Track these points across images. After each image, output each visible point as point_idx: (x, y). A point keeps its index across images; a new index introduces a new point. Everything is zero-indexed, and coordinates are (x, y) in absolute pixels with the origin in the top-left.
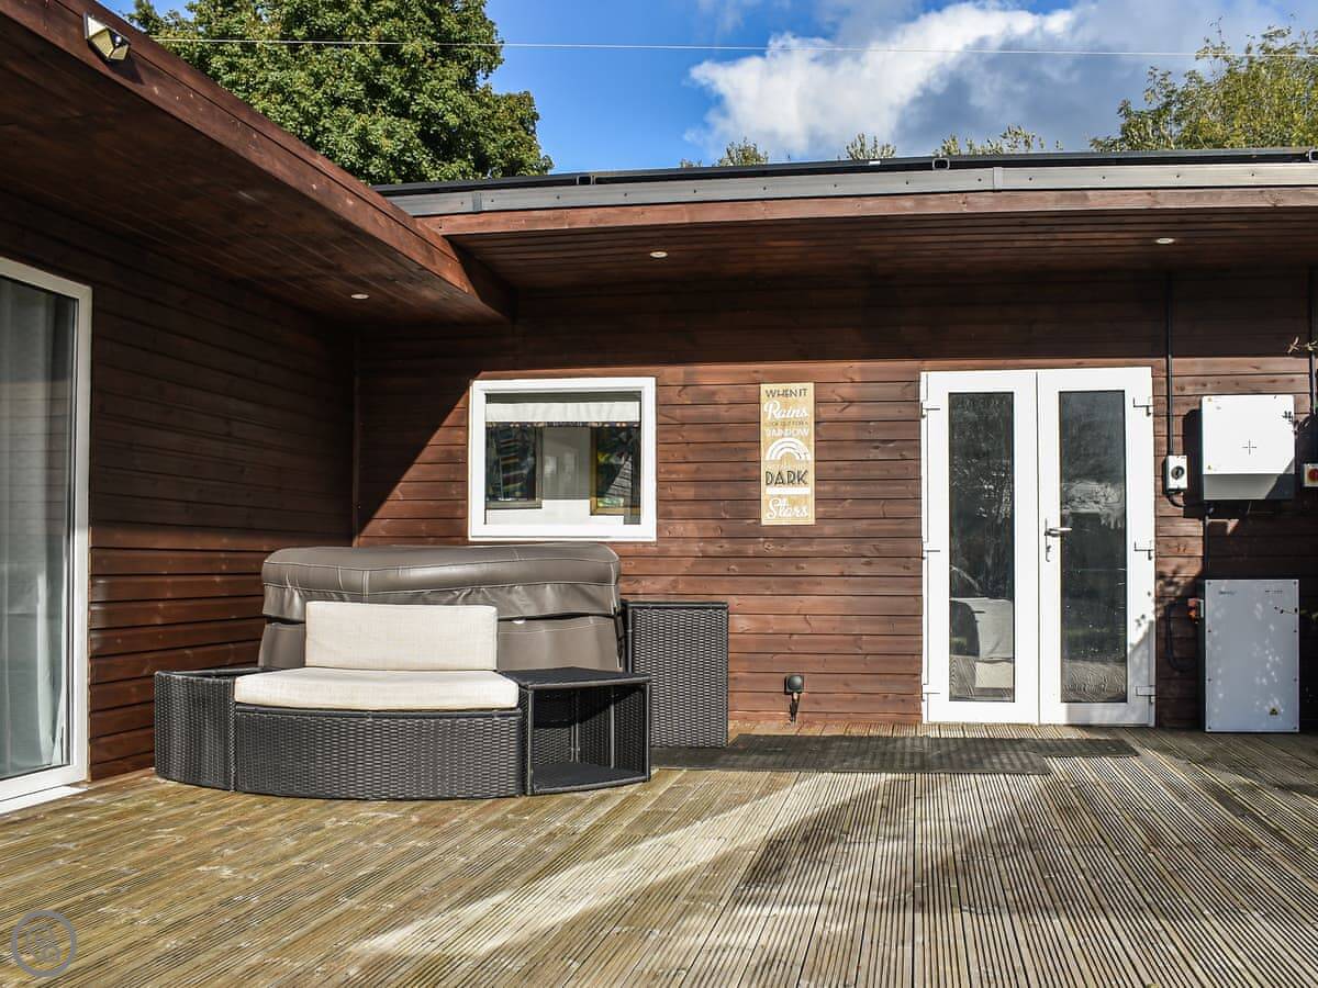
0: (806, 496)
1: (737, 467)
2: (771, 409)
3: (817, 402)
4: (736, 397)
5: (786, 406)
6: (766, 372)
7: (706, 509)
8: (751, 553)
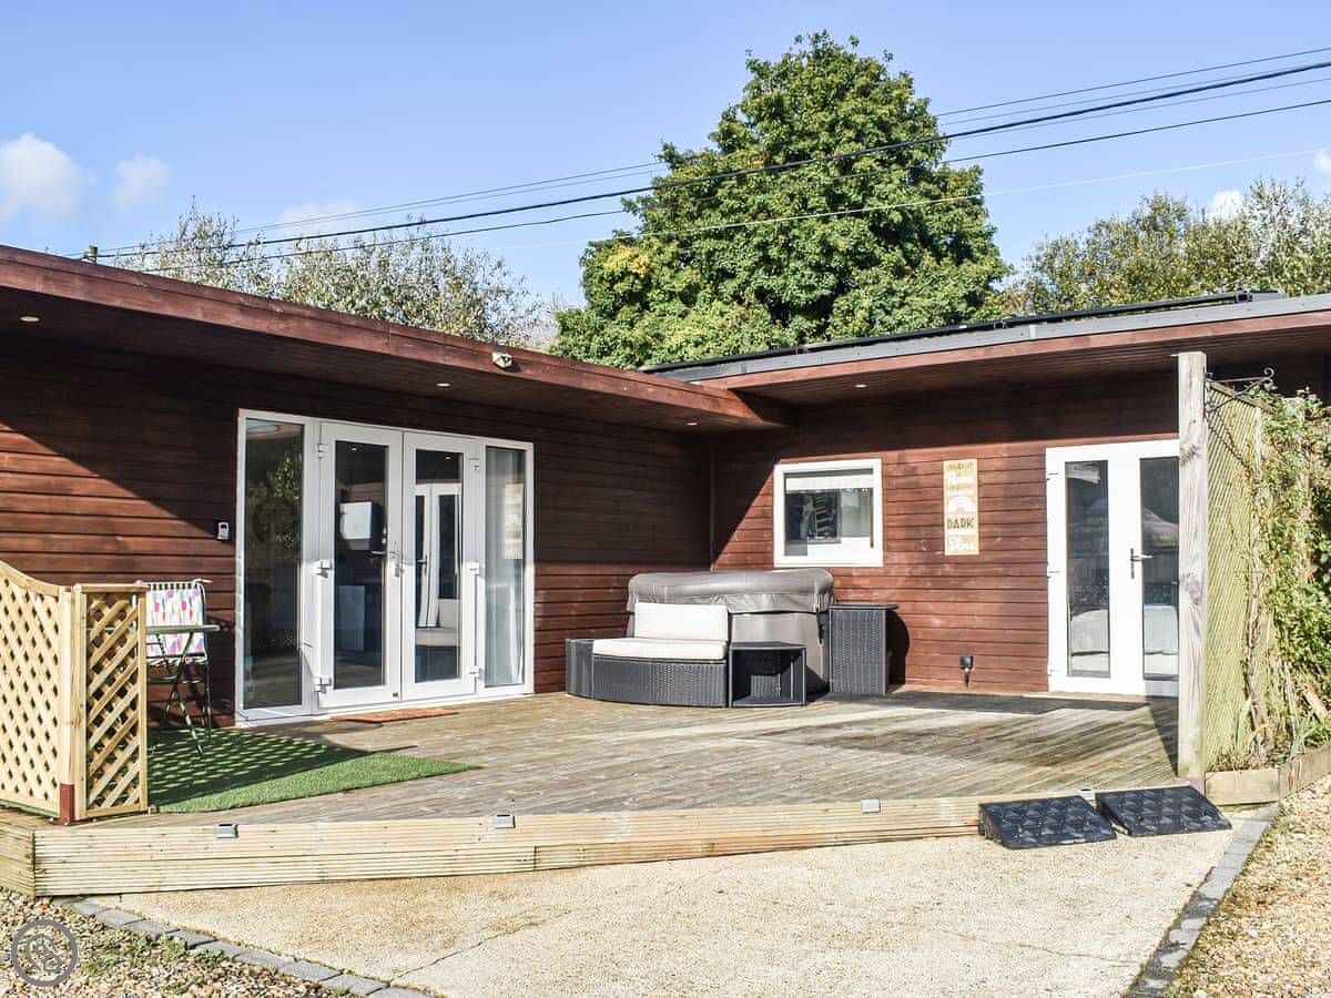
0: (973, 536)
1: (930, 517)
2: (950, 478)
3: (980, 472)
4: (930, 470)
5: (959, 475)
6: (948, 453)
7: (912, 545)
8: (939, 573)
